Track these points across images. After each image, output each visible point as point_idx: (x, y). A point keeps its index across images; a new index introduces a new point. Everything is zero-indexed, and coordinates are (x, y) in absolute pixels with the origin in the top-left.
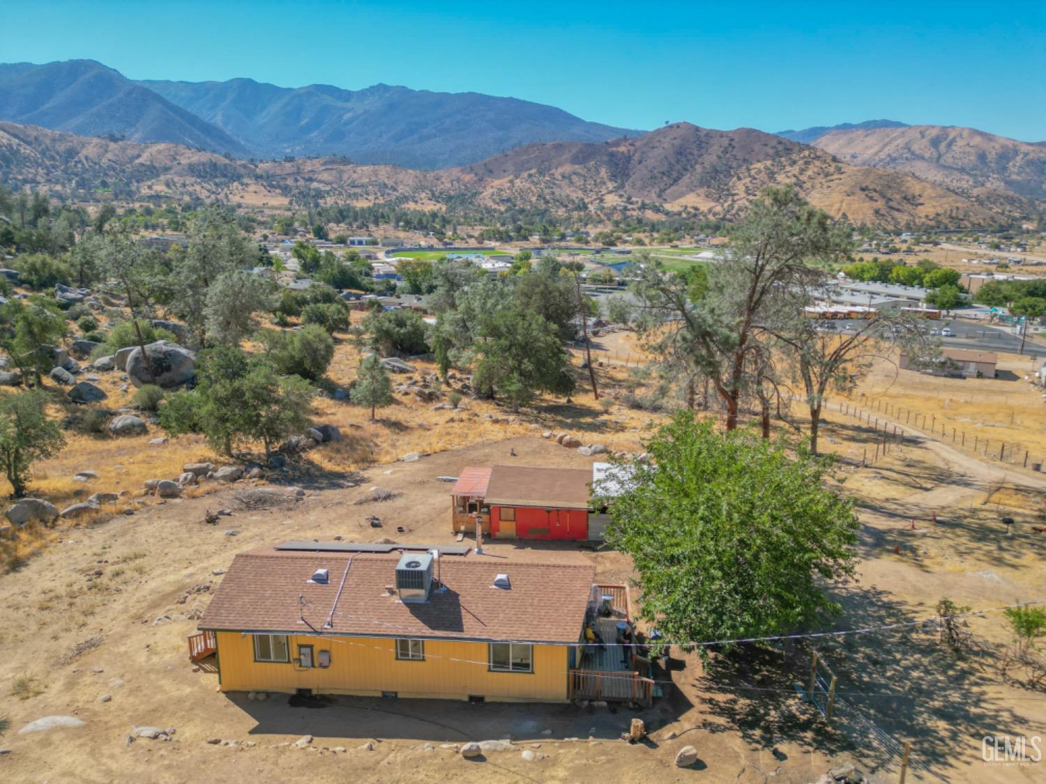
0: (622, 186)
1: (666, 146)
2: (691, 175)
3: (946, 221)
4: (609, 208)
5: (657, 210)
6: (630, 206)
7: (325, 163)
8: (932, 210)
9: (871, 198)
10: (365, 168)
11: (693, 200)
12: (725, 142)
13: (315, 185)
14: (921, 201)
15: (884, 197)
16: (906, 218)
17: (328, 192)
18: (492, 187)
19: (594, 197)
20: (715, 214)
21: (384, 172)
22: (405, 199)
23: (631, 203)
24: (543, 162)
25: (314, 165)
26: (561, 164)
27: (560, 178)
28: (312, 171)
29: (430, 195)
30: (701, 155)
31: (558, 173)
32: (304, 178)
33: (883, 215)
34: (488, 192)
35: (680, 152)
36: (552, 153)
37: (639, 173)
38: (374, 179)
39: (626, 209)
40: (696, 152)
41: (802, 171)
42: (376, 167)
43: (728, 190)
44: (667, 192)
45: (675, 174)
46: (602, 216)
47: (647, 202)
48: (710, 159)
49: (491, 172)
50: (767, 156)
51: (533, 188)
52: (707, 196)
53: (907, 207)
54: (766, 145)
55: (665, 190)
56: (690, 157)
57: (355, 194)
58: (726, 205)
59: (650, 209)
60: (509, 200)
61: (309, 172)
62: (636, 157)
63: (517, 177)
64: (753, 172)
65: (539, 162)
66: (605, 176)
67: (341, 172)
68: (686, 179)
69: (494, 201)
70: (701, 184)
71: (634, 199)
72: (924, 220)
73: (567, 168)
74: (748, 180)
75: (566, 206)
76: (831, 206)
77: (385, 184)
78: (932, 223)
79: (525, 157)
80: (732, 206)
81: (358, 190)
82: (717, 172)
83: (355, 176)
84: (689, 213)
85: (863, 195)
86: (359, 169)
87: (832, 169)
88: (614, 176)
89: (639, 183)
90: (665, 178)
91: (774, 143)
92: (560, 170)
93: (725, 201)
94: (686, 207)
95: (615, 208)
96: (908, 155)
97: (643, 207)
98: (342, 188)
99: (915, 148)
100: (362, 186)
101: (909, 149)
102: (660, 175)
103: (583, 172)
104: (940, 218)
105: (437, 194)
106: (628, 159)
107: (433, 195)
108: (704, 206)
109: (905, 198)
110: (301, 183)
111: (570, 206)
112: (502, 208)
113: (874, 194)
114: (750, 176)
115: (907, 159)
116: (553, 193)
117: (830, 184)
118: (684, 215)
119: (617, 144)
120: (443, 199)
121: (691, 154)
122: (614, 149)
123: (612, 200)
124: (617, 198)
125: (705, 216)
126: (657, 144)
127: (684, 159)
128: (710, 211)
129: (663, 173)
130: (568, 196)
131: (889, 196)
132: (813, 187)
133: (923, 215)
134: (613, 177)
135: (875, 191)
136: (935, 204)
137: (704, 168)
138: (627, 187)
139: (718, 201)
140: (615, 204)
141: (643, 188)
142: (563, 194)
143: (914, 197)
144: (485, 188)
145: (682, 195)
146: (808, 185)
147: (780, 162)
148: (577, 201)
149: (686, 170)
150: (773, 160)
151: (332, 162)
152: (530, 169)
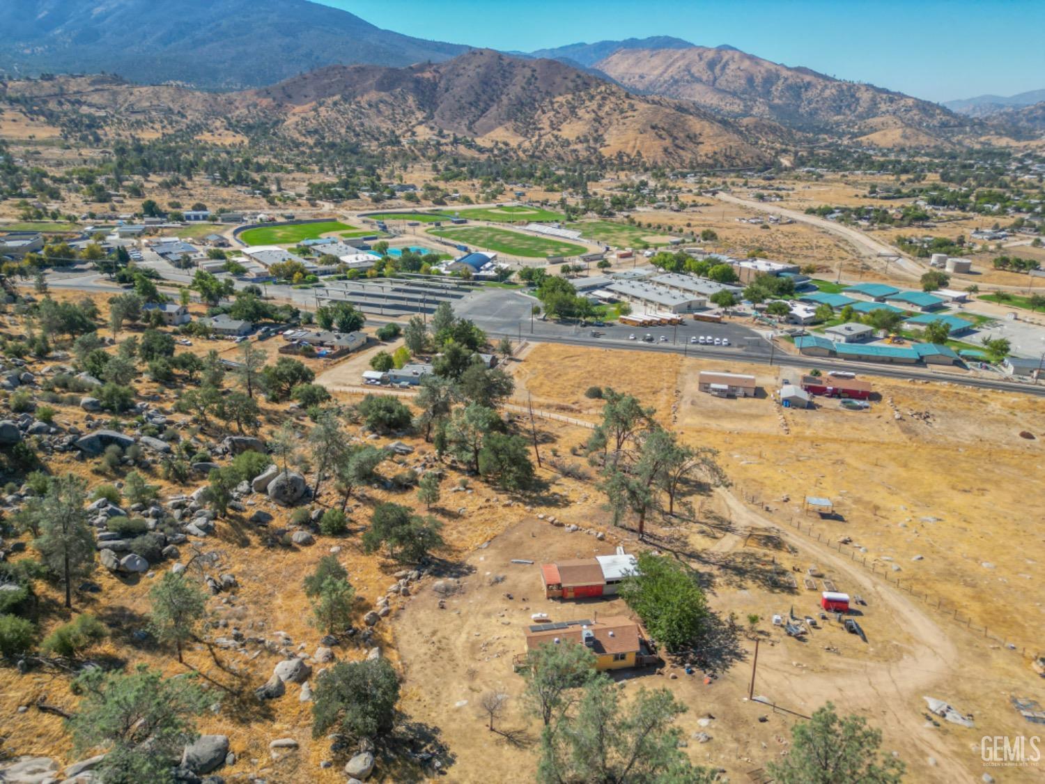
0: (431, 117)
1: (470, 73)
2: (499, 107)
3: (722, 159)
4: (422, 143)
5: (470, 145)
6: (443, 141)
7: (93, 83)
8: (710, 148)
9: (660, 137)
10: (143, 89)
11: (503, 135)
12: (528, 73)
13: (85, 110)
14: (701, 140)
15: (671, 136)
16: (690, 156)
17: (104, 119)
18: (294, 114)
19: (405, 128)
20: (524, 151)
21: (166, 95)
22: (198, 128)
23: (443, 137)
24: (346, 87)
25: (79, 85)
26: (365, 91)
27: (367, 106)
28: (78, 92)
29: (225, 123)
30: (506, 85)
31: (364, 100)
32: (69, 101)
33: (670, 153)
34: (291, 121)
35: (485, 82)
36: (356, 77)
37: (446, 102)
38: (155, 102)
39: (439, 144)
40: (501, 82)
41: (600, 106)
42: (157, 88)
43: (534, 124)
44: (477, 124)
45: (482, 105)
46: (416, 151)
47: (459, 136)
48: (515, 90)
49: (290, 97)
50: (568, 90)
51: (341, 119)
52: (515, 130)
53: (691, 145)
54: (566, 78)
55: (474, 122)
56: (495, 87)
57: (138, 122)
58: (534, 140)
59: (462, 143)
60: (316, 132)
61: (75, 93)
62: (442, 84)
63: (321, 105)
64: (556, 106)
65: (342, 87)
66: (413, 107)
67: (115, 94)
68: (493, 110)
69: (300, 132)
70: (509, 119)
71: (446, 132)
72: (704, 158)
73: (373, 96)
74: (552, 113)
75: (377, 139)
76: (627, 143)
77: (170, 109)
78: (710, 161)
79: (326, 81)
80: (538, 141)
81: (140, 117)
82: (522, 104)
83: (132, 98)
84: (500, 149)
85: (653, 133)
86: (136, 91)
87: (626, 106)
88: (422, 105)
89: (448, 114)
90: (473, 109)
91: (573, 76)
92: (366, 97)
93: (533, 136)
94: (497, 143)
95: (428, 143)
96: (688, 78)
97: (456, 141)
98: (120, 113)
99: (694, 70)
100: (144, 111)
101: (689, 71)
102: (467, 106)
103: (390, 100)
104: (717, 156)
105: (233, 121)
106: (435, 86)
107: (230, 124)
108: (514, 141)
109: (688, 136)
110: (67, 107)
111: (383, 140)
112: (311, 141)
113: (662, 133)
114: (553, 110)
115: (688, 81)
116: (362, 125)
117: (625, 121)
118: (496, 152)
119: (421, 69)
120: (242, 129)
121: (496, 83)
122: (419, 75)
123: (423, 133)
124: (428, 130)
125: (515, 152)
126: (462, 71)
127: (489, 89)
128: (519, 146)
129: (471, 104)
130: (378, 128)
131: (675, 134)
132: (611, 123)
133: (702, 153)
134: (421, 107)
135: (663, 129)
136: (712, 142)
137: (510, 99)
138: (436, 118)
139: (525, 136)
140: (427, 138)
141: (453, 119)
142: (373, 125)
143: (695, 136)
144: (286, 114)
145: (491, 128)
146: (605, 121)
147: (580, 96)
148: (388, 133)
149: (493, 100)
150: (574, 94)
151: (102, 81)
152: (334, 95)
